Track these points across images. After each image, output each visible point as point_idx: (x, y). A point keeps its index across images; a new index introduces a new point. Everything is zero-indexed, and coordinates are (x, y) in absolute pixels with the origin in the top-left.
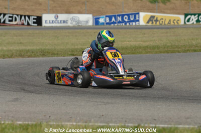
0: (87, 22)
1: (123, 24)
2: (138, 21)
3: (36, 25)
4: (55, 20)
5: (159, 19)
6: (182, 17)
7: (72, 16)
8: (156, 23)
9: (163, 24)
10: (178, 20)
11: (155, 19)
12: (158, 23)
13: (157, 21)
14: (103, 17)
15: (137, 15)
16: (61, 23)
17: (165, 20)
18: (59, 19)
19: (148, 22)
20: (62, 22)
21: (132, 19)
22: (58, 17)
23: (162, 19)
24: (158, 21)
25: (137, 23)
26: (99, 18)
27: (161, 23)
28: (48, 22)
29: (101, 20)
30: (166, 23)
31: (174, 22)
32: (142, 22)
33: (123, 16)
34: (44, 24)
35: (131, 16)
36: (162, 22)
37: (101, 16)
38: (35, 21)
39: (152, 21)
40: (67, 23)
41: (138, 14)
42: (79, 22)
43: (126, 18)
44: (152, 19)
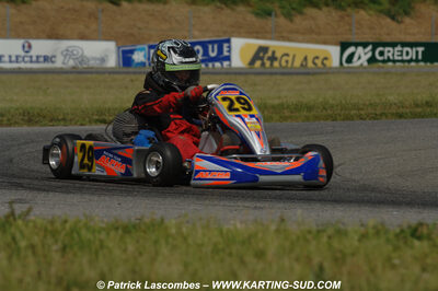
0: (103, 60)
2: (228, 58)
4: (23, 54)
5: (278, 55)
6: (334, 51)
7: (65, 44)
8: (271, 65)
9: (289, 65)
10: (326, 59)
11: (270, 54)
12: (276, 64)
13: (273, 58)
14: (141, 50)
15: (225, 45)
16: (37, 62)
17: (294, 56)
18: (34, 53)
19: (252, 62)
20: (42, 59)
21: (213, 55)
22: (30, 46)
23: (287, 55)
24: (276, 59)
25: (226, 63)
26: (132, 52)
27: (284, 64)
28: (6, 59)
29: (138, 57)
30: (297, 64)
31: (314, 63)
32: (237, 61)
35: (210, 47)
36: (287, 62)
37: (138, 47)
39: (262, 59)
40: (53, 62)
41: (228, 41)
42: (82, 59)
44: (261, 55)
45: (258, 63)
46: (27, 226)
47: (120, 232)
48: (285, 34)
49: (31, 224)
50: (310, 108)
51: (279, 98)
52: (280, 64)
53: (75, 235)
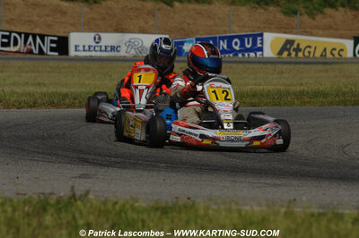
1: (231, 55)
2: (261, 49)
3: (57, 54)
4: (94, 44)
5: (302, 47)
6: (349, 44)
7: (128, 36)
8: (297, 54)
9: (311, 55)
10: (342, 50)
11: (295, 46)
12: (300, 54)
13: (298, 50)
14: (190, 42)
15: (259, 38)
16: (106, 51)
17: (315, 48)
19: (280, 53)
20: (109, 49)
21: (248, 46)
22: (100, 38)
23: (310, 47)
24: (300, 50)
25: (259, 53)
26: (182, 43)
27: (307, 54)
28: (81, 48)
29: (187, 47)
30: (318, 54)
31: (332, 54)
32: (269, 52)
33: (230, 39)
34: (72, 53)
35: (246, 39)
36: (309, 52)
37: (187, 39)
38: (54, 45)
39: (289, 50)
40: (118, 51)
41: (261, 35)
43: (236, 44)
44: (288, 46)
45: (285, 54)
46: (85, 206)
47: (159, 213)
48: (308, 30)
49: (88, 205)
50: (325, 95)
51: (301, 84)
52: (304, 55)
53: (123, 215)
